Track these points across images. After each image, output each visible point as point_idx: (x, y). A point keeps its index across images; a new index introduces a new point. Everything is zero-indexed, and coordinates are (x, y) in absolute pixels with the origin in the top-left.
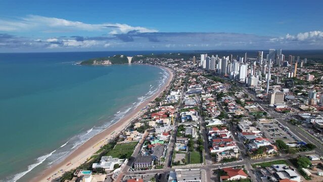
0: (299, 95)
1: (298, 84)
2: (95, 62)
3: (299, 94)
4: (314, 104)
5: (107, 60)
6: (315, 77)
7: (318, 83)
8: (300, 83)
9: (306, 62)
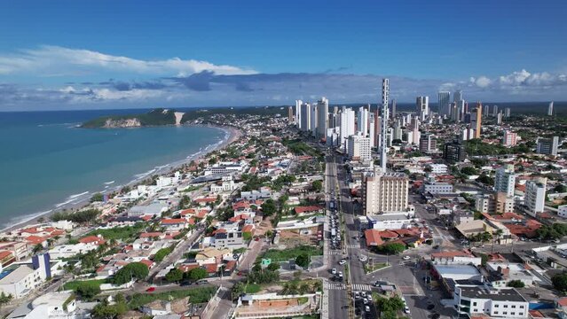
0: (472, 183)
1: (480, 153)
2: (108, 122)
3: (473, 178)
4: (507, 210)
5: (132, 119)
6: (523, 139)
7: (526, 151)
8: (485, 150)
9: (508, 115)
